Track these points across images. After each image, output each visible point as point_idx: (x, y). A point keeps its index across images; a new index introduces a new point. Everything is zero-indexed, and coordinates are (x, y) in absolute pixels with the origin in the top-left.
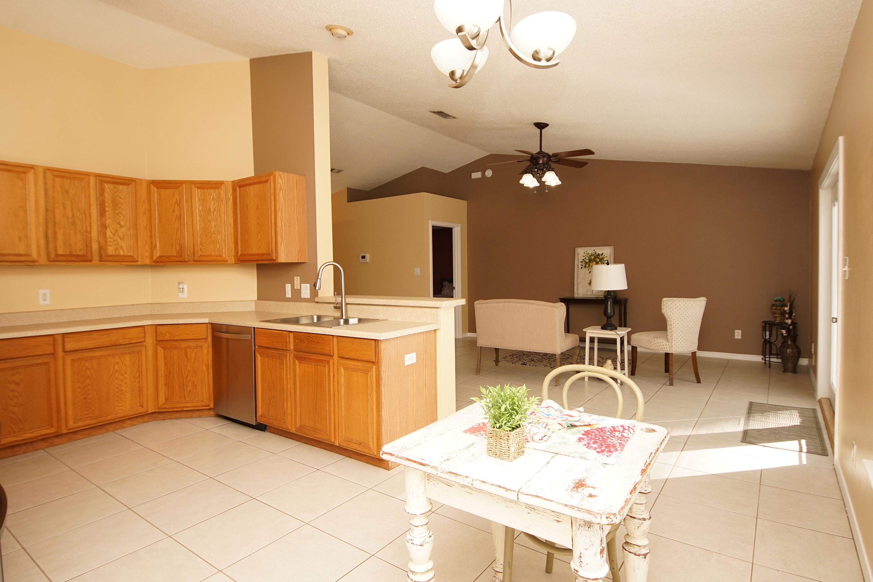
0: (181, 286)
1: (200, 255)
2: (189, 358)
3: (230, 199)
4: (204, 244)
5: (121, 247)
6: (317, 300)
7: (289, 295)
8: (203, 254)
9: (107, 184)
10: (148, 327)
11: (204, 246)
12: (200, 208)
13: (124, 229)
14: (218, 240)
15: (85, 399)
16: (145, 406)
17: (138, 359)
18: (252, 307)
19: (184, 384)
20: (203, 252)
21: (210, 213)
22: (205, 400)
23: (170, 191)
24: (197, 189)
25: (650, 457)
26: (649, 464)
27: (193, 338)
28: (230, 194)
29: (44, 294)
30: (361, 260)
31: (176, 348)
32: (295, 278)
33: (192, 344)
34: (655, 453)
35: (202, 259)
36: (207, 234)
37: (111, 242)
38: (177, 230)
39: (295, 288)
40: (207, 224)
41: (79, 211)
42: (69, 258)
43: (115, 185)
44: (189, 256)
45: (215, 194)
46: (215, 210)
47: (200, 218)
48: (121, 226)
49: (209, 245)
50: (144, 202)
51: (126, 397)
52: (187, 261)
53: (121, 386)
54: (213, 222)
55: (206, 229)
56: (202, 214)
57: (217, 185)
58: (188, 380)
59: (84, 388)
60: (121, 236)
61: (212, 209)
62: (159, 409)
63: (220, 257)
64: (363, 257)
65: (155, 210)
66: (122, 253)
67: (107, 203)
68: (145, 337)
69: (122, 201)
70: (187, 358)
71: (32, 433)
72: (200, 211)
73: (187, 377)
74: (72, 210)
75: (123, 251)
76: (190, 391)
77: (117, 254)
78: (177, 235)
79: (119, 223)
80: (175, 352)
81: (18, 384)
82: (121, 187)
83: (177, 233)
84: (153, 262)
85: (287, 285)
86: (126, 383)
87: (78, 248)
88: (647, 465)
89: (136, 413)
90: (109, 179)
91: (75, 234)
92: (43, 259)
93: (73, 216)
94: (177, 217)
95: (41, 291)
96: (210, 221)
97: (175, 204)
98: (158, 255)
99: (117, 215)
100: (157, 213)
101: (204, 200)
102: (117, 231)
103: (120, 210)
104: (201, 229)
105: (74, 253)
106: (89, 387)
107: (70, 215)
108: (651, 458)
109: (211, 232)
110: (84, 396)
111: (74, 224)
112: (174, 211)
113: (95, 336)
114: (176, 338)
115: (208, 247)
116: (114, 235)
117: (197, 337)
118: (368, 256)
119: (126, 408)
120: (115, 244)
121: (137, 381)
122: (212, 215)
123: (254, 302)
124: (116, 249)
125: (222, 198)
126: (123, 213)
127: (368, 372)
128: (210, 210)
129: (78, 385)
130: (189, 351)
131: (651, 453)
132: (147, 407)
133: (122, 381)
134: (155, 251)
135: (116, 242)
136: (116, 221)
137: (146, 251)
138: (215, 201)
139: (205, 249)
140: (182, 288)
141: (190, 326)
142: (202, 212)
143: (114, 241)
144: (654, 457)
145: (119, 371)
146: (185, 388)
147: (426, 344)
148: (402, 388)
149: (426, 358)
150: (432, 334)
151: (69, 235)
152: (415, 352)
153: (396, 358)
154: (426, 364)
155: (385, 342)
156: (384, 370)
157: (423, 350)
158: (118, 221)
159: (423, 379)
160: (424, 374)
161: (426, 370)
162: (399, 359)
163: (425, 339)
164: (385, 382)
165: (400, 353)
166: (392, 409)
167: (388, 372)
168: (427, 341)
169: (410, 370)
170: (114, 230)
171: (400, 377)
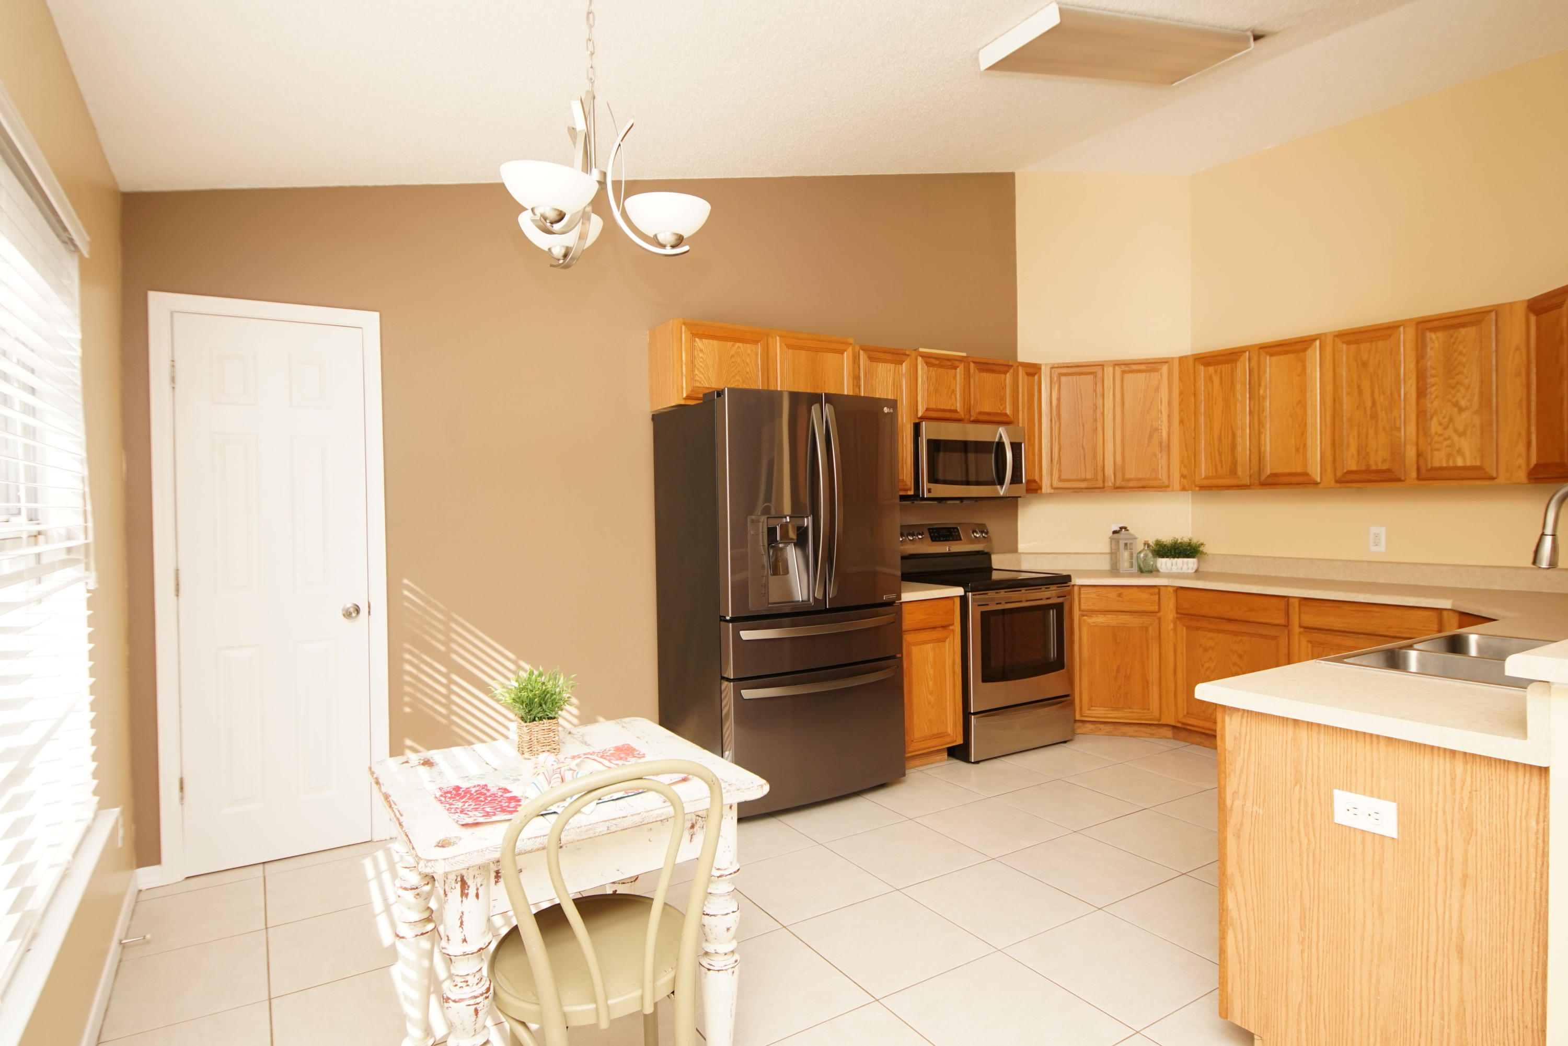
5: (1459, 451)
9: (1435, 334)
13: (1464, 415)
25: (399, 811)
26: (390, 807)
29: (1377, 535)
34: (398, 819)
37: (1439, 442)
41: (1384, 393)
42: (1364, 477)
43: (1451, 332)
50: (1518, 349)
60: (1461, 429)
66: (1460, 463)
67: (1432, 369)
69: (1464, 359)
74: (1373, 392)
75: (1464, 459)
77: (1451, 464)
79: (1456, 404)
82: (1463, 331)
84: (1531, 477)
87: (1379, 459)
88: (390, 803)
90: (1435, 324)
91: (1376, 434)
92: (1328, 479)
93: (1374, 404)
95: (1373, 530)
99: (1453, 388)
100: (1534, 370)
102: (1451, 420)
103: (1460, 376)
105: (1374, 467)
107: (1368, 403)
108: (396, 811)
111: (1374, 417)
116: (1445, 428)
120: (1448, 446)
124: (1449, 455)
126: (1466, 382)
131: (401, 815)
134: (1531, 454)
135: (1448, 442)
136: (1450, 401)
137: (1519, 455)
143: (1446, 439)
144: (396, 816)
147: (1465, 805)
148: (1316, 882)
149: (1466, 852)
150: (1517, 777)
151: (1367, 436)
152: (1395, 802)
153: (1291, 782)
154: (1465, 877)
155: (1242, 716)
156: (1238, 790)
157: (1444, 812)
158: (1454, 400)
159: (1440, 917)
160: (1450, 905)
161: (1463, 897)
162: (1303, 787)
163: (1463, 782)
164: (1241, 824)
165: (1313, 775)
166: (1271, 918)
167: (1255, 806)
168: (1474, 793)
169: (1364, 848)
170: (1446, 420)
171: (1308, 844)
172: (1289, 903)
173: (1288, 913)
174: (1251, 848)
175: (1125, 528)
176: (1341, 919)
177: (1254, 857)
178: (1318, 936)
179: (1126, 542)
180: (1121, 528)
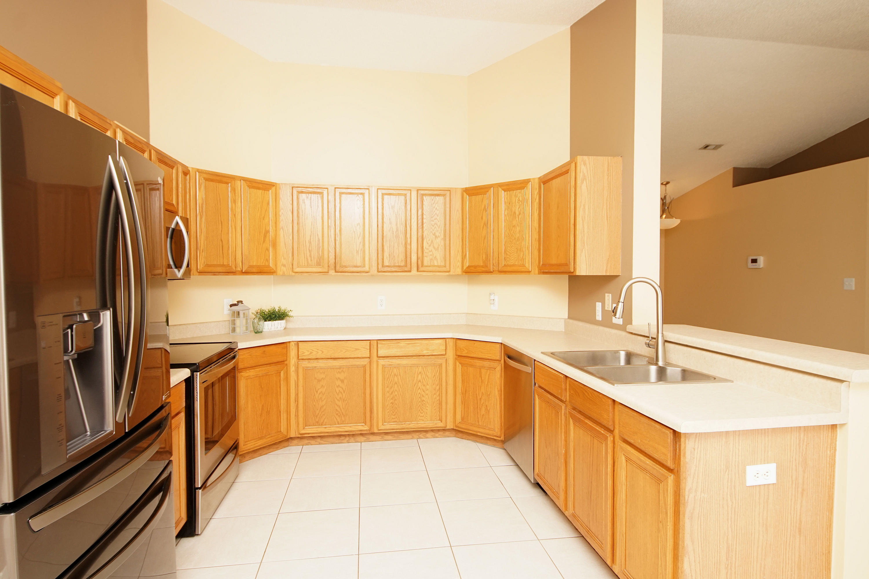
0: (492, 297)
1: (504, 265)
2: (483, 379)
3: (536, 199)
4: (508, 253)
5: (435, 258)
6: (629, 328)
7: (599, 317)
8: (507, 264)
9: (426, 197)
10: (450, 340)
11: (508, 255)
12: (506, 213)
13: (438, 240)
14: (522, 248)
15: (392, 403)
16: (444, 420)
17: (439, 371)
18: (561, 327)
19: (478, 407)
20: (507, 261)
21: (515, 217)
22: (496, 430)
23: (480, 197)
24: (503, 191)
27: (487, 357)
28: (536, 193)
30: (750, 265)
31: (472, 366)
32: (606, 295)
33: (486, 364)
35: (505, 269)
36: (511, 240)
37: (427, 253)
38: (485, 239)
39: (606, 309)
40: (512, 230)
41: (401, 225)
42: (393, 269)
43: (433, 197)
44: (495, 266)
45: (520, 194)
46: (520, 214)
47: (505, 223)
48: (436, 237)
49: (513, 254)
50: (458, 211)
51: (427, 408)
52: (492, 271)
53: (423, 396)
54: (518, 228)
55: (510, 236)
56: (507, 219)
57: (522, 185)
58: (482, 403)
59: (392, 394)
60: (436, 247)
61: (517, 213)
62: (456, 426)
63: (523, 267)
64: (754, 261)
65: (466, 218)
66: (436, 264)
67: (425, 215)
68: (446, 349)
69: (438, 212)
70: (482, 379)
71: (350, 427)
72: (506, 215)
73: (480, 399)
75: (437, 262)
76: (483, 415)
77: (432, 264)
78: (484, 243)
79: (434, 234)
80: (471, 369)
81: (342, 381)
82: (438, 198)
83: (484, 241)
84: (464, 272)
85: (597, 303)
86: (427, 394)
87: (400, 260)
89: (435, 426)
90: (427, 192)
91: (398, 246)
92: (374, 271)
94: (484, 224)
96: (514, 226)
97: (483, 210)
98: (467, 265)
99: (433, 226)
100: (468, 222)
101: (509, 203)
102: (432, 241)
103: (436, 220)
104: (506, 237)
105: (396, 264)
106: (396, 393)
107: (395, 230)
109: (515, 239)
110: (391, 401)
111: (397, 237)
112: (482, 218)
113: (403, 343)
114: (472, 355)
115: (512, 255)
116: (430, 246)
117: (491, 357)
118: (761, 261)
119: (426, 419)
120: (430, 255)
121: (438, 394)
122: (517, 219)
123: (563, 321)
124: (432, 260)
125: (527, 199)
126: (439, 224)
127: (661, 481)
128: (516, 214)
129: (388, 389)
130: (483, 371)
132: (446, 423)
133: (424, 391)
134: (465, 261)
135: (431, 253)
136: (431, 232)
137: (458, 261)
138: (521, 203)
139: (509, 258)
140: (493, 300)
141: (485, 343)
142: (507, 216)
143: (430, 251)
145: (422, 381)
146: (479, 411)
147: (804, 453)
148: (736, 526)
149: (804, 477)
150: (824, 432)
151: (394, 247)
152: (775, 463)
153: (723, 470)
154: (803, 490)
155: (696, 437)
156: (692, 487)
157: (796, 460)
158: (433, 232)
159: (792, 517)
160: (797, 508)
161: (802, 502)
162: (730, 471)
163: (804, 441)
164: (694, 509)
165: (735, 461)
166: (710, 562)
167: (702, 493)
168: (808, 445)
169: (760, 496)
170: (430, 241)
171: (732, 505)
172: (721, 547)
173: (720, 554)
174: (699, 523)
175: (241, 302)
176: (748, 543)
177: (701, 527)
178: (736, 559)
179: (244, 312)
180: (238, 302)
